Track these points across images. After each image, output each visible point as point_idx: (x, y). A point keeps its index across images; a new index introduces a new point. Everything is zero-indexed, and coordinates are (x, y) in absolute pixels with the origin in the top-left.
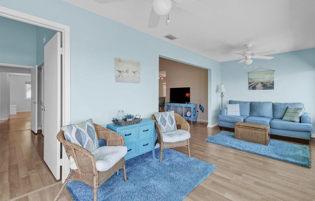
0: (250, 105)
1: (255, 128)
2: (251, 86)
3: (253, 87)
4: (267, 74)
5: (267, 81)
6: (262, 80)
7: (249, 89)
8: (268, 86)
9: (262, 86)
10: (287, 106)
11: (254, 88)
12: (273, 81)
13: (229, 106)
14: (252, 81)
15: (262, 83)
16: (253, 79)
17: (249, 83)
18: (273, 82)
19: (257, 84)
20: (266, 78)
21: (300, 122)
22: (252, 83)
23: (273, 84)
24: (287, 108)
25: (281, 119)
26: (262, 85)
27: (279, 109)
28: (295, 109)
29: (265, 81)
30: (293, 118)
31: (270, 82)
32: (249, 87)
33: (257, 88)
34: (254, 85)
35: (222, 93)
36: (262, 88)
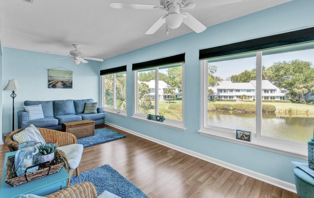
0: (53, 104)
1: (86, 124)
2: (51, 84)
3: (52, 85)
4: (66, 74)
5: (67, 81)
6: (62, 79)
7: (49, 88)
8: (67, 85)
9: (62, 85)
10: (85, 102)
11: (54, 86)
12: (71, 80)
13: (28, 108)
14: (52, 79)
15: (62, 82)
16: (53, 77)
17: (49, 81)
18: (72, 82)
19: (57, 82)
20: (66, 78)
21: (98, 112)
22: (52, 81)
23: (72, 84)
24: (85, 104)
25: (83, 112)
26: (62, 83)
27: (79, 105)
28: (91, 104)
29: (65, 80)
30: (93, 111)
31: (69, 81)
32: (49, 85)
33: (57, 86)
34: (54, 83)
35: (13, 92)
36: (62, 87)
